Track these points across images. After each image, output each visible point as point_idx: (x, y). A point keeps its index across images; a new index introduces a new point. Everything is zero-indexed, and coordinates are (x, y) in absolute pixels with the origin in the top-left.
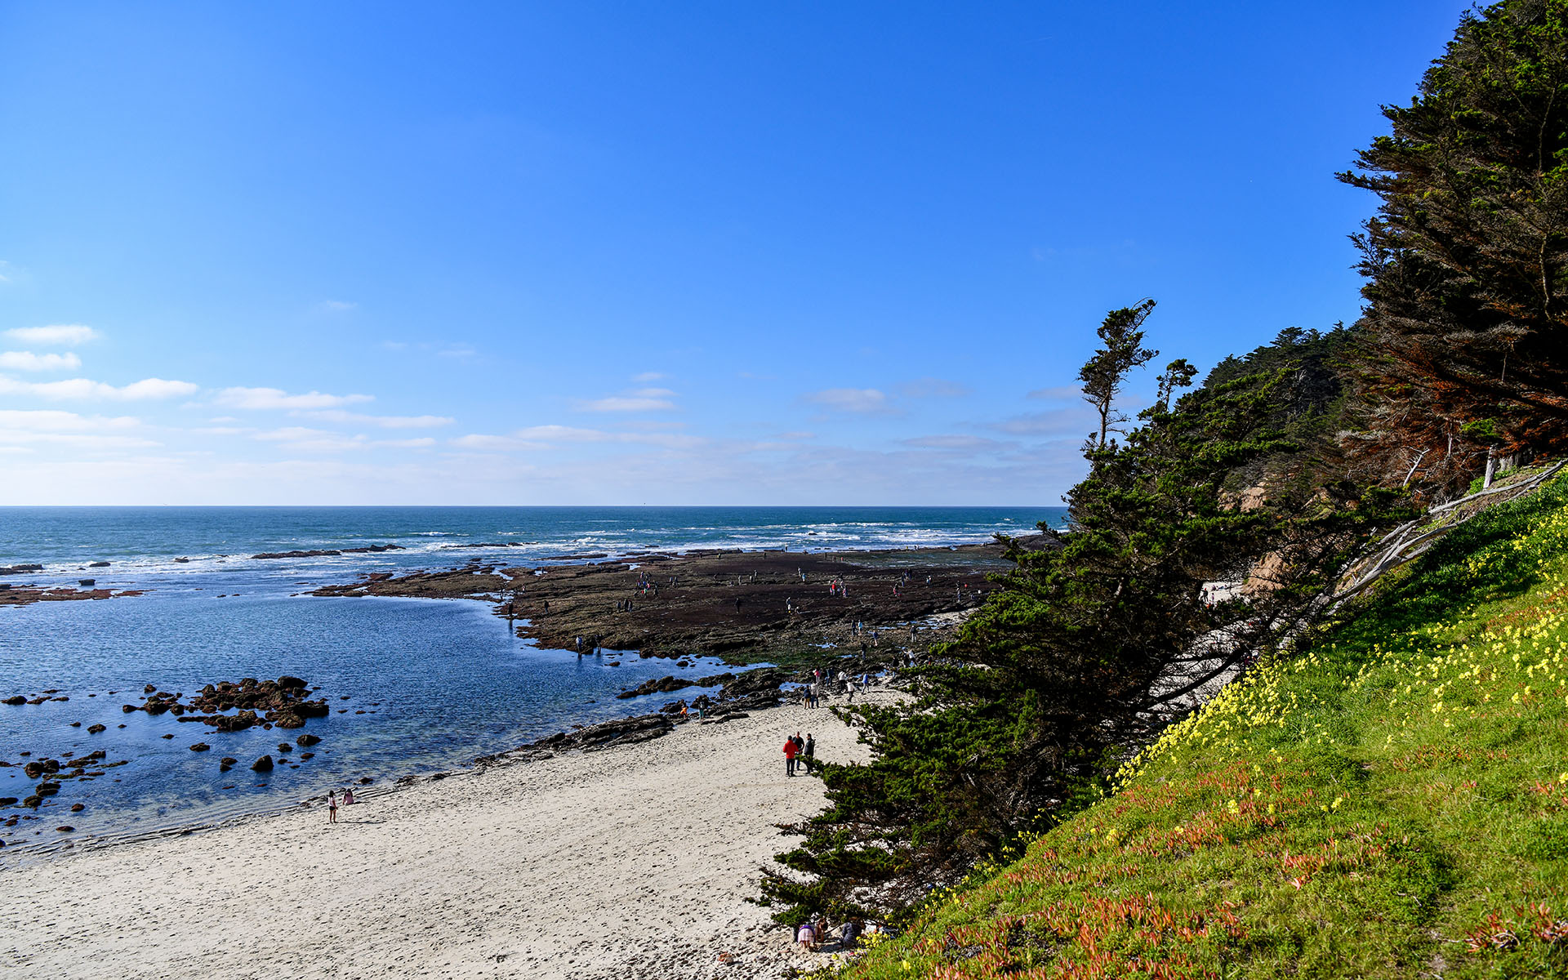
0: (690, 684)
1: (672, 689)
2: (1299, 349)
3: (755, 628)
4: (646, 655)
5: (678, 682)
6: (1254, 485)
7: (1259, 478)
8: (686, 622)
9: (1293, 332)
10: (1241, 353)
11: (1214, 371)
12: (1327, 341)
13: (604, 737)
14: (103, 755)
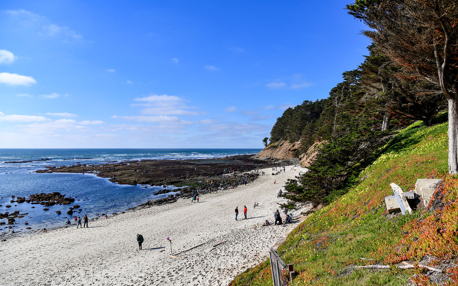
0: (171, 191)
1: (167, 192)
2: (308, 106)
3: (178, 178)
4: (153, 185)
5: (167, 190)
6: (298, 141)
7: (299, 139)
8: (158, 177)
9: (307, 101)
10: (293, 107)
11: (285, 111)
12: (315, 104)
13: (160, 202)
14: (19, 212)
